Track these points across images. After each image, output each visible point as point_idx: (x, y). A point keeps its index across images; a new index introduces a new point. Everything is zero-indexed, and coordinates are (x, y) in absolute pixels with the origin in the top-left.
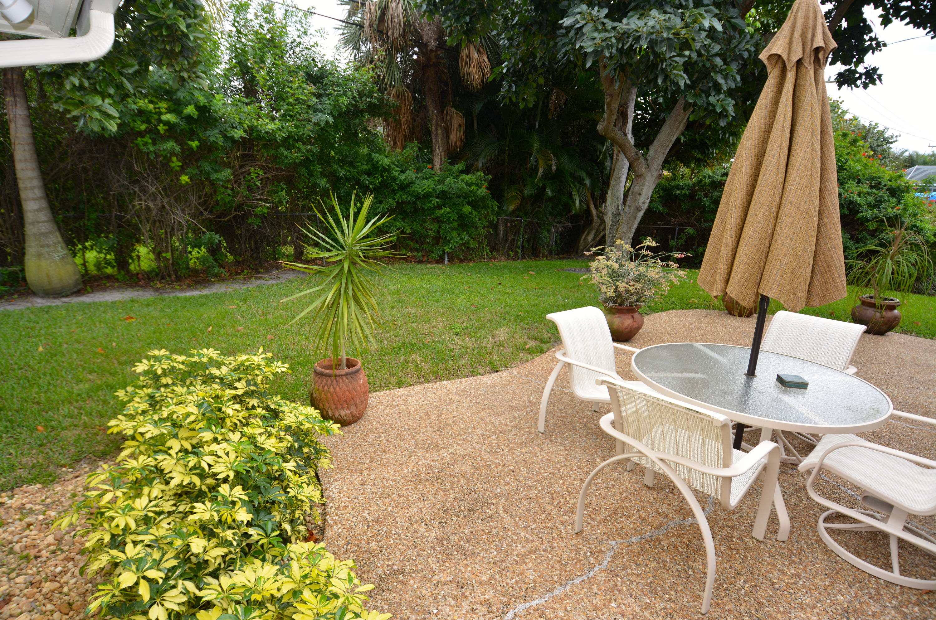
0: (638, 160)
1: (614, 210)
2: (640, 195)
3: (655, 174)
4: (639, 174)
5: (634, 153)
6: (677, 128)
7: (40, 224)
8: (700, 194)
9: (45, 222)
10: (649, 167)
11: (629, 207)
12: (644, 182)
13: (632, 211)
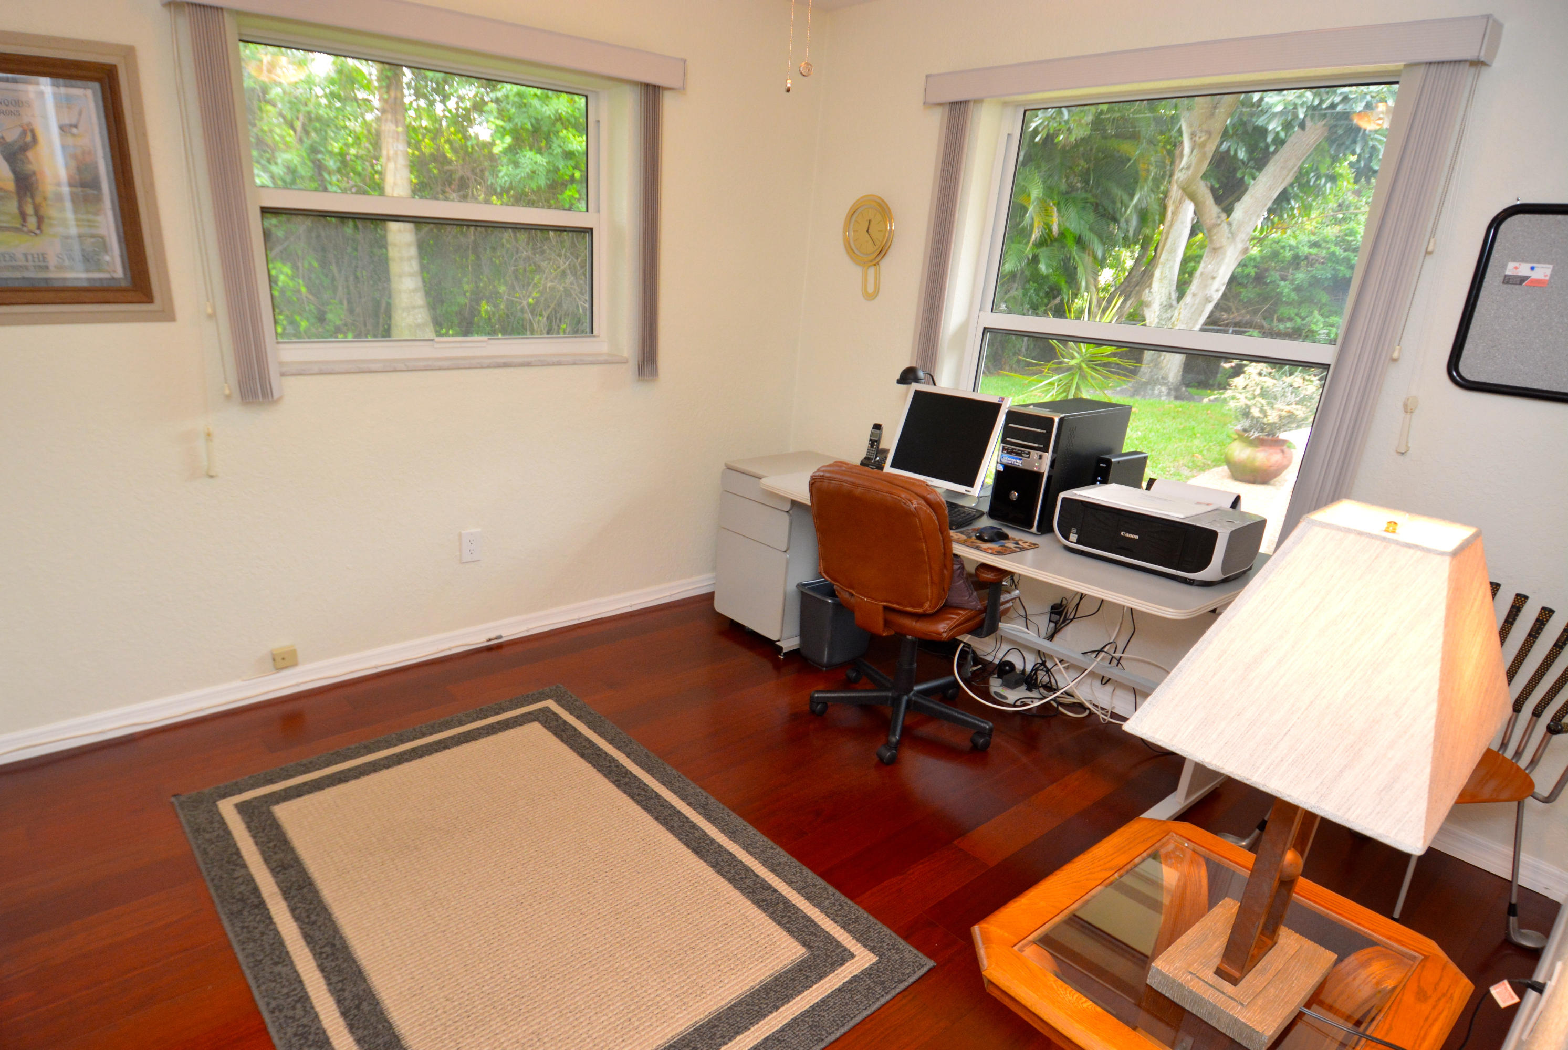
0: (1220, 225)
1: (1164, 299)
2: (1213, 278)
3: (1240, 246)
4: (1218, 245)
5: (1215, 215)
6: (1284, 179)
7: (416, 311)
8: (1274, 276)
9: (420, 307)
10: (1233, 235)
11: (1194, 295)
12: (1223, 259)
13: (1197, 302)
